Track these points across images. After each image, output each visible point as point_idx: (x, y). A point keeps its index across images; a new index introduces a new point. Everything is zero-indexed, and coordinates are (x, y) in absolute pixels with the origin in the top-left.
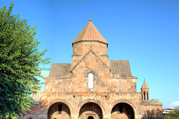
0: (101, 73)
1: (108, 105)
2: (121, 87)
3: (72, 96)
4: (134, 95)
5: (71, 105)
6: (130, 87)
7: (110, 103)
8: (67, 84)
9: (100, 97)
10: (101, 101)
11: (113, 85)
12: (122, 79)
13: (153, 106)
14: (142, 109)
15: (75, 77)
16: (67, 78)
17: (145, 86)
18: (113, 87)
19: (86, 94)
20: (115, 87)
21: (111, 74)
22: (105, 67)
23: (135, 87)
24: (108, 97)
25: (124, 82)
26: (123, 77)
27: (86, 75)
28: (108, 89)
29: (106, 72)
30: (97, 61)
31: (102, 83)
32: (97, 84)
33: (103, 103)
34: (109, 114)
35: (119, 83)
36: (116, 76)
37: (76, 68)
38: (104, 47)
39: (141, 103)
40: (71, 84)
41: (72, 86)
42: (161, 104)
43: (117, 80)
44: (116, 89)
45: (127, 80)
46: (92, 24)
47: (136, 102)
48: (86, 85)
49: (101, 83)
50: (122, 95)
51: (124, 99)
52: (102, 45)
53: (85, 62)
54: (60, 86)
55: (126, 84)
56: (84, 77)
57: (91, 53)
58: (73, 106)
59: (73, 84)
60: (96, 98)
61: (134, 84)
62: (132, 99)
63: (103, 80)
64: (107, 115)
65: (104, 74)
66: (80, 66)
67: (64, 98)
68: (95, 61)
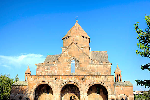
0: (82, 60)
1: (84, 86)
2: (98, 72)
3: (54, 79)
4: (108, 77)
5: (54, 86)
6: (106, 71)
7: (87, 84)
8: (54, 69)
9: (78, 79)
10: (79, 82)
11: (91, 70)
12: (99, 64)
13: (125, 87)
14: (115, 89)
15: (60, 63)
16: (53, 65)
17: (118, 70)
18: (91, 71)
19: (66, 77)
20: (93, 71)
21: (90, 61)
22: (84, 55)
23: (110, 71)
24: (85, 79)
25: (100, 67)
26: (99, 63)
27: (69, 61)
28: (87, 73)
29: (86, 59)
30: (79, 51)
31: (83, 68)
32: (78, 69)
33: (80, 85)
34: (86, 93)
35: (96, 68)
36: (94, 62)
37: (61, 56)
38: (87, 41)
39: (114, 84)
40: (57, 69)
41: (58, 71)
42: (131, 85)
43: (95, 66)
44: (94, 73)
45: (103, 65)
46: (78, 24)
47: (109, 83)
48: (69, 70)
49: (81, 68)
50: (97, 77)
51: (98, 81)
52: (85, 39)
53: (68, 51)
54: (48, 71)
55: (102, 69)
56: (68, 64)
57: (73, 44)
58: (55, 87)
59: (59, 69)
60: (74, 80)
61: (110, 69)
62: (105, 81)
63: (83, 65)
64: (84, 95)
65: (84, 61)
66: (65, 55)
67: (48, 80)
68: (77, 50)
